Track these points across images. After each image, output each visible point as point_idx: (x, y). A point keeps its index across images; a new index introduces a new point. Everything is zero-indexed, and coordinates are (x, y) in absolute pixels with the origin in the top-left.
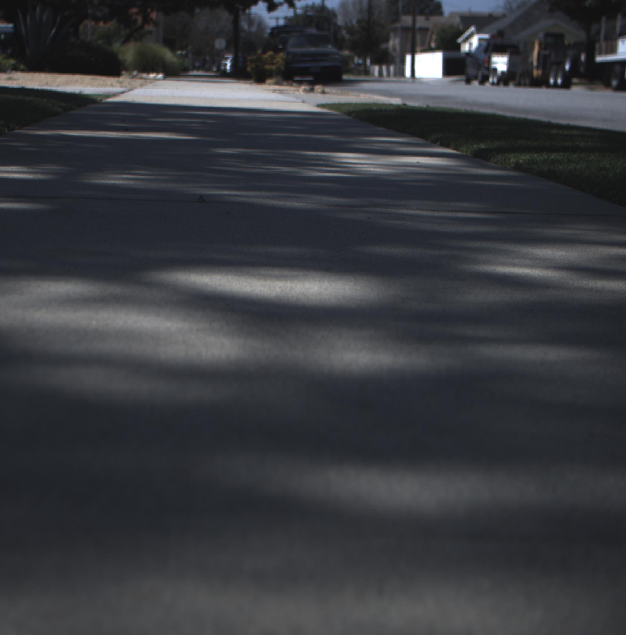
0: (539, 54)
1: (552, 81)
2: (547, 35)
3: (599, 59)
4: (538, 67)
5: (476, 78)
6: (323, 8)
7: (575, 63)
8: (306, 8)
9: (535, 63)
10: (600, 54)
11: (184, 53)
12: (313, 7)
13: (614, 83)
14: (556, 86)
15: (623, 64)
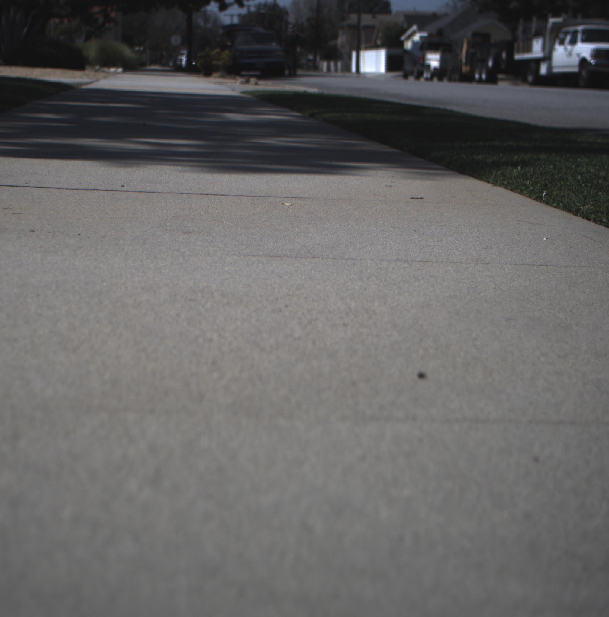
0: (467, 52)
1: (477, 76)
2: (475, 34)
3: (518, 57)
4: (466, 64)
5: (412, 73)
6: (275, 6)
7: (497, 60)
8: (259, 6)
9: (464, 60)
10: (518, 52)
11: (142, 49)
12: (266, 5)
13: (530, 78)
14: (480, 81)
15: (537, 62)
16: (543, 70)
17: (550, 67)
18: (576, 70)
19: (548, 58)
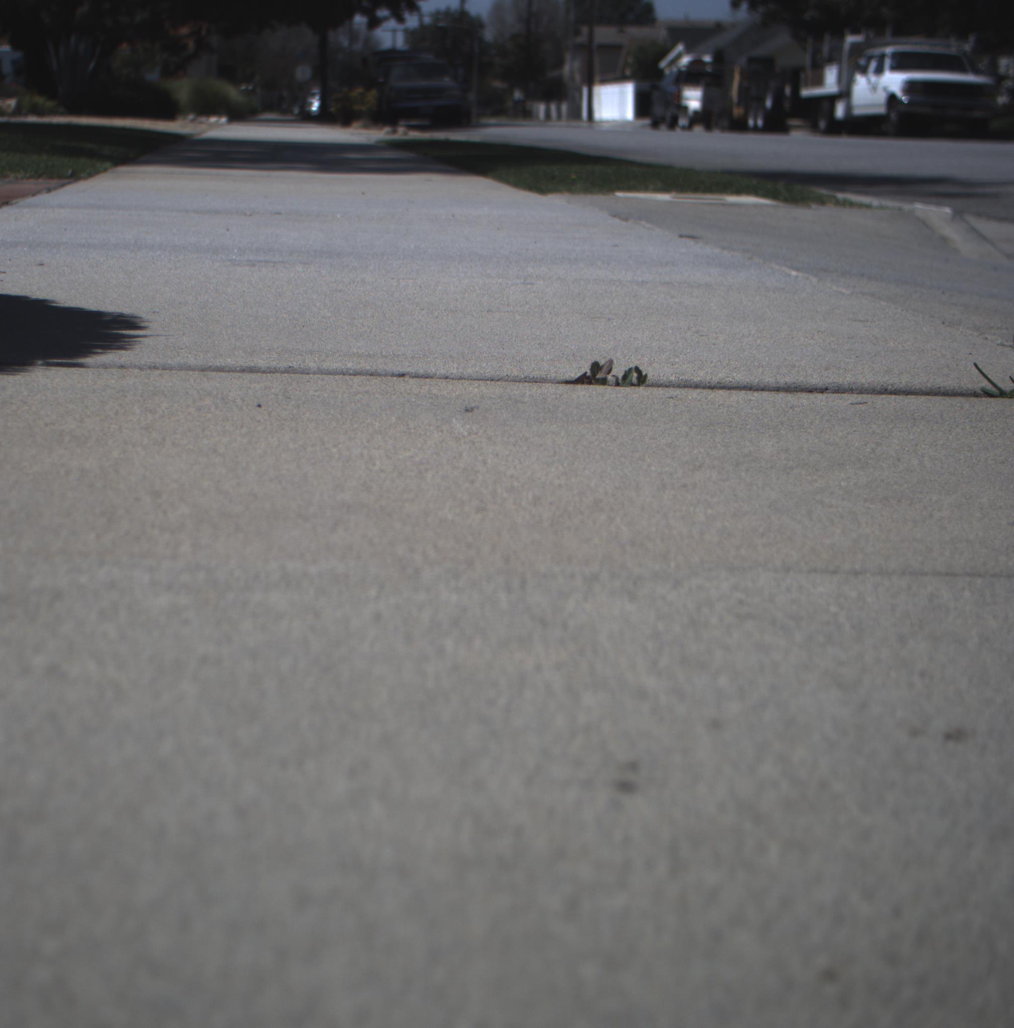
0: (741, 86)
1: (751, 122)
2: (751, 60)
3: (806, 92)
4: (739, 104)
5: (663, 120)
6: (462, 15)
7: (779, 98)
8: (437, 15)
9: (735, 99)
10: (806, 86)
11: (250, 88)
12: (447, 13)
13: (822, 124)
14: (756, 129)
15: (832, 99)
16: (840, 111)
17: (849, 108)
18: (882, 110)
19: (845, 94)
